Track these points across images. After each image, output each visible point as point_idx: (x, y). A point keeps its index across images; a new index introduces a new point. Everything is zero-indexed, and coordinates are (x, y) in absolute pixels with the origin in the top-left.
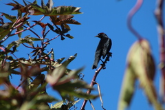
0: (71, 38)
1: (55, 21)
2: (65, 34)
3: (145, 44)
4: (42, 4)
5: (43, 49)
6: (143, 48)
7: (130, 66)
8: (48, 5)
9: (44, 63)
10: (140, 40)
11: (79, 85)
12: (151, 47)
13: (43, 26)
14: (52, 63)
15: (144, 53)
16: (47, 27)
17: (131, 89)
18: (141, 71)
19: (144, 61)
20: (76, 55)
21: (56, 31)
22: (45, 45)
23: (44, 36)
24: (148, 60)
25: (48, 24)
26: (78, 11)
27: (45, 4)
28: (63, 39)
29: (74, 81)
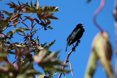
0: (52, 29)
1: (40, 16)
2: (47, 26)
3: (105, 35)
4: (31, 4)
5: (31, 37)
6: (104, 38)
7: (94, 50)
8: (35, 5)
9: (32, 47)
10: (102, 32)
11: (57, 63)
12: (109, 37)
13: (32, 20)
14: (38, 46)
15: (104, 41)
16: (35, 21)
17: (94, 67)
18: (102, 54)
19: (105, 47)
20: (55, 41)
21: (41, 24)
22: (33, 34)
23: (32, 27)
24: (107, 46)
25: (35, 19)
26: (57, 10)
27: (33, 4)
28: (45, 29)
29: (53, 60)
